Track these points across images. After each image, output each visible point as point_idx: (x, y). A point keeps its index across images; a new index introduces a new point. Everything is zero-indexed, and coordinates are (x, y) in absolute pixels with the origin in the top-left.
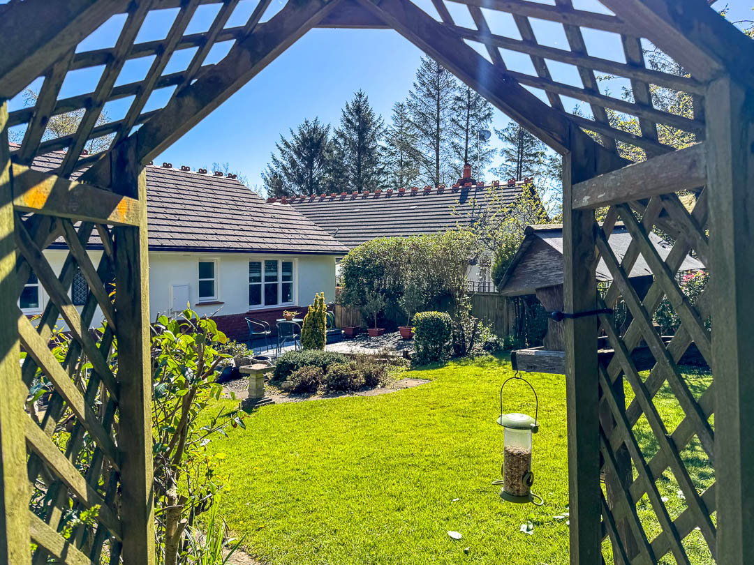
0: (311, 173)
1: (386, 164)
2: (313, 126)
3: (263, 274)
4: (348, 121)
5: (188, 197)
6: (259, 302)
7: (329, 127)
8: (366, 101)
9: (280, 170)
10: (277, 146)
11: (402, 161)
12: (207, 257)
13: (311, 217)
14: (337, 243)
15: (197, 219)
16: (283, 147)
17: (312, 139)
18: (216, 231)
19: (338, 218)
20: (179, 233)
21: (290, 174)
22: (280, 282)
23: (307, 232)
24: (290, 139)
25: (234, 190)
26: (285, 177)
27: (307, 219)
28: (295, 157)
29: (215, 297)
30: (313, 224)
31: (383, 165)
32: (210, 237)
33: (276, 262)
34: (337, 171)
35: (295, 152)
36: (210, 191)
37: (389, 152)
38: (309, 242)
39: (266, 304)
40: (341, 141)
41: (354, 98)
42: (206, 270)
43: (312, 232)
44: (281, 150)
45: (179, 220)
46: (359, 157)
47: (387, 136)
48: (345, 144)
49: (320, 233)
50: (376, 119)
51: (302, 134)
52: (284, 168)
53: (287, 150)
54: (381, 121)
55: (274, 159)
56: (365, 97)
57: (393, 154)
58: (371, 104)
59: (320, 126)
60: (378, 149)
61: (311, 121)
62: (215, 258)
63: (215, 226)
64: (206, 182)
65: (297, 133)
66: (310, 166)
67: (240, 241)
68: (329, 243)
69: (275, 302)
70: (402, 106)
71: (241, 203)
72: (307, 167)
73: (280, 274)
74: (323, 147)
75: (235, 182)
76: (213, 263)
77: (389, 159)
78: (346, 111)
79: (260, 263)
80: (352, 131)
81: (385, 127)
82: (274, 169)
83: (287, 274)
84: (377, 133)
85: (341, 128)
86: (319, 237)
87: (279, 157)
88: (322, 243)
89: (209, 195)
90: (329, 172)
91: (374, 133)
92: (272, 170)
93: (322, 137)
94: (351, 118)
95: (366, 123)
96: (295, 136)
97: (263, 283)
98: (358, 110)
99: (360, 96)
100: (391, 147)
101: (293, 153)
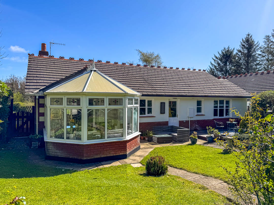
0: (226, 67)
1: (260, 61)
2: (227, 49)
3: (218, 105)
4: (243, 45)
5: (191, 79)
6: (217, 116)
7: (234, 49)
8: (251, 36)
9: (213, 67)
10: (213, 58)
11: (268, 59)
12: (199, 99)
13: (236, 84)
14: (248, 93)
15: (195, 86)
16: (215, 58)
17: (227, 55)
18: (202, 90)
19: (244, 83)
20: (191, 91)
21: (218, 68)
22: (225, 108)
23: (235, 89)
24: (218, 56)
25: (206, 75)
26: (215, 70)
27: (234, 84)
28: (220, 62)
29: (202, 113)
30: (237, 86)
31: (259, 62)
32: (200, 92)
33: (223, 101)
34: (238, 66)
35: (220, 60)
36: (198, 76)
37: (262, 56)
38: (236, 93)
39: (220, 116)
40: (240, 54)
41: (246, 36)
42: (199, 103)
43: (237, 89)
44: (214, 60)
45: (190, 86)
46: (248, 59)
47: (261, 49)
48: (242, 55)
49: (240, 89)
50: (255, 43)
51: (223, 53)
52: (215, 67)
53: (217, 59)
54: (258, 44)
55: (211, 64)
56: (251, 35)
57: (264, 57)
58: (253, 38)
59: (230, 49)
60: (257, 55)
61: (226, 48)
62: (202, 99)
63: (201, 88)
64: (196, 73)
65: (220, 53)
66: (226, 64)
67: (211, 93)
68: (244, 93)
69: (223, 116)
70: (268, 36)
71: (209, 80)
72: (224, 65)
73: (225, 105)
74: (232, 57)
75: (205, 73)
76: (201, 101)
77: (262, 59)
78: (242, 42)
79: (217, 101)
80: (245, 49)
81: (260, 46)
82: (211, 67)
83: (227, 105)
84: (256, 49)
85: (240, 49)
86: (240, 91)
87: (213, 63)
88: (241, 93)
89: (198, 78)
90: (234, 66)
91: (255, 49)
92: (210, 68)
93: (231, 53)
94: (244, 44)
95: (251, 45)
96: (220, 54)
97: (218, 108)
98: (247, 41)
99: (249, 35)
100: (263, 54)
101: (219, 60)
